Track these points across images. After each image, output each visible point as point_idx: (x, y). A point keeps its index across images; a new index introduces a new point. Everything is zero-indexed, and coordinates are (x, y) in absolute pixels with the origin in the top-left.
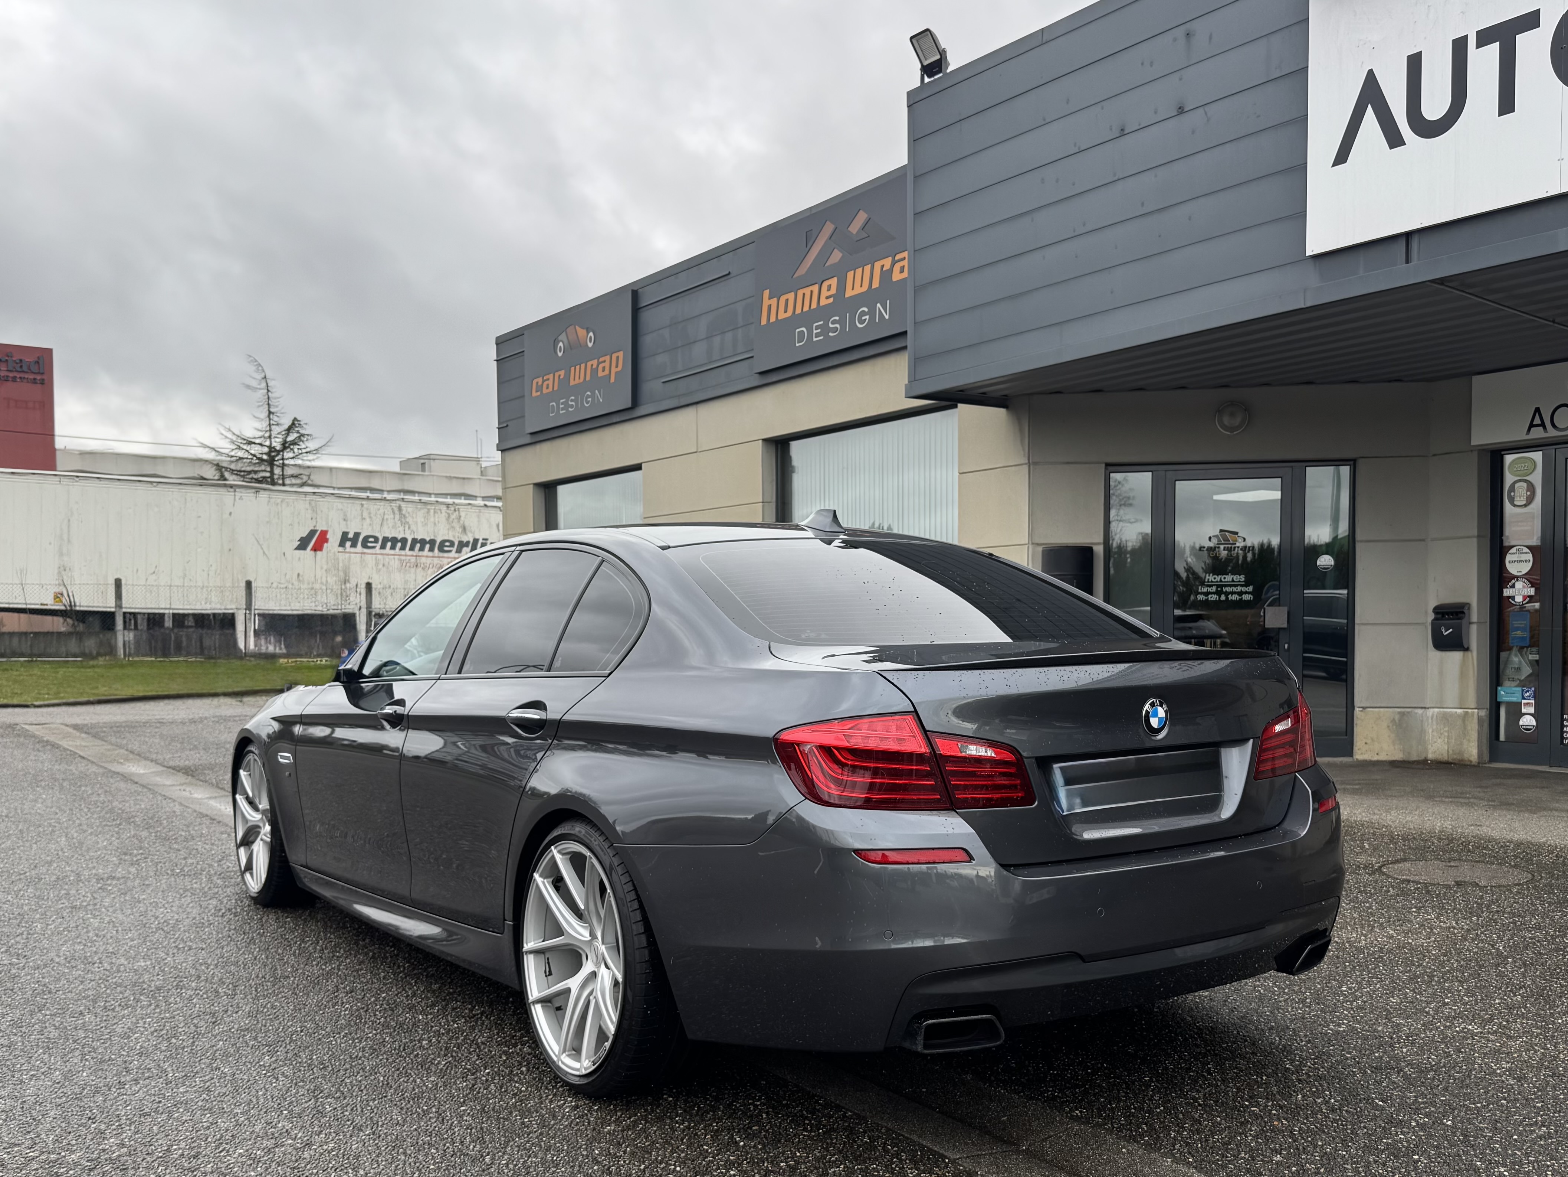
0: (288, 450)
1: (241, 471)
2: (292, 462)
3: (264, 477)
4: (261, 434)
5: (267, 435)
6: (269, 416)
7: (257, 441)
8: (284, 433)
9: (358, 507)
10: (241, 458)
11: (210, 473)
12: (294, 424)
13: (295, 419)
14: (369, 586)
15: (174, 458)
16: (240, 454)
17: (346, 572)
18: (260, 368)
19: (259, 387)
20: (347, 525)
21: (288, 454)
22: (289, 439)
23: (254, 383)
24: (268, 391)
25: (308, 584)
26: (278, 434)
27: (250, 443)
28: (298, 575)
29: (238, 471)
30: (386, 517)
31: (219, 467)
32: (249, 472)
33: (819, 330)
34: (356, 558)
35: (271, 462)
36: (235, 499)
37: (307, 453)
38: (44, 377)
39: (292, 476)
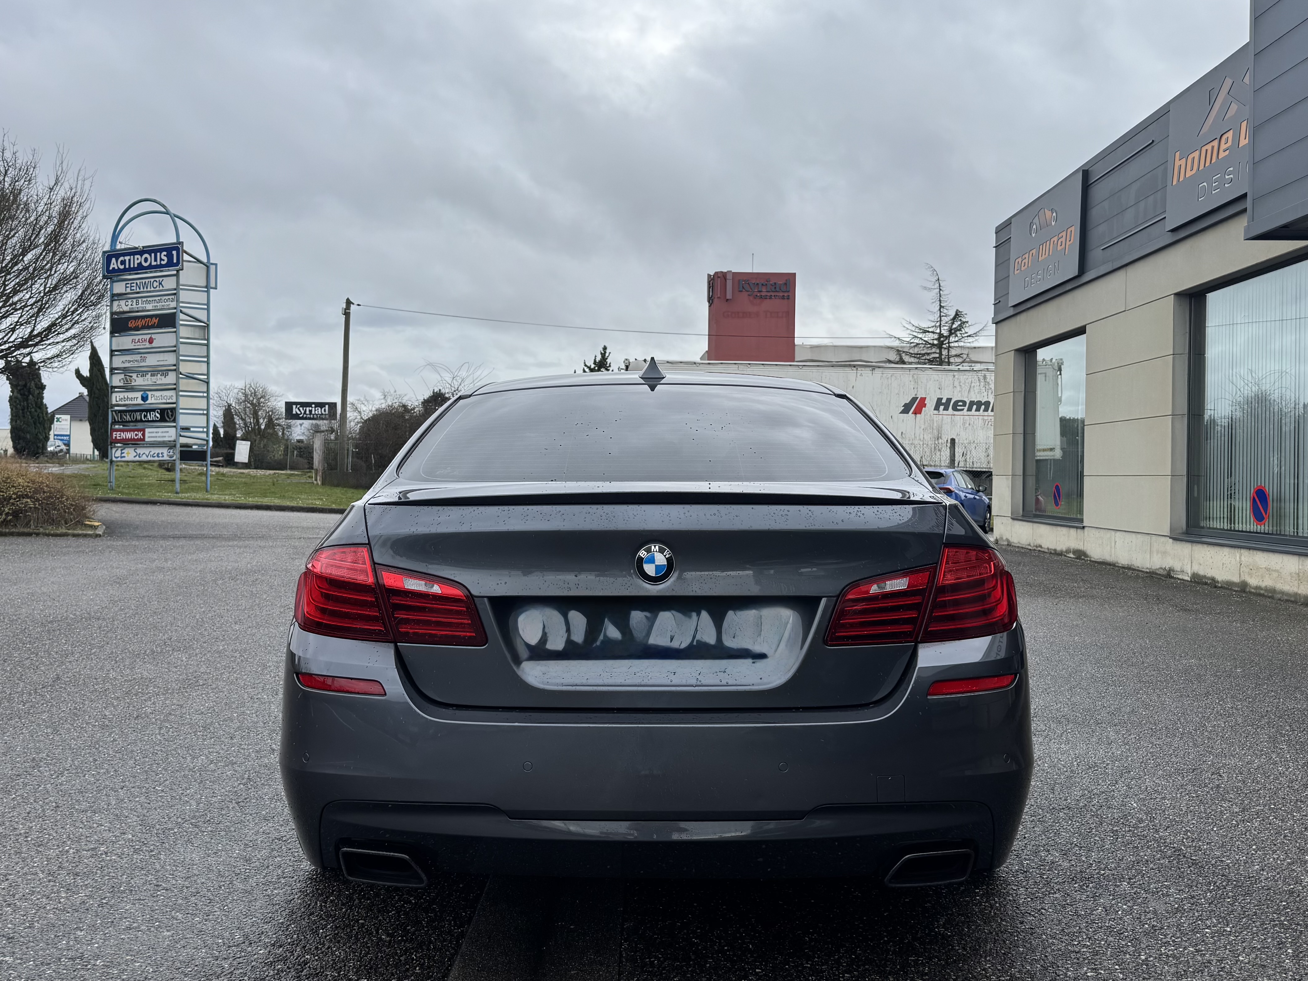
0: (953, 336)
1: (917, 354)
2: (956, 344)
3: (934, 358)
4: (933, 324)
5: (938, 324)
6: (940, 310)
7: (930, 330)
8: (950, 322)
9: (951, 378)
10: (918, 344)
11: (893, 356)
12: (958, 315)
13: (957, 310)
14: (953, 440)
15: (875, 347)
16: (917, 341)
17: (939, 431)
18: (935, 272)
19: (933, 287)
20: (941, 392)
21: (952, 339)
22: (954, 326)
23: (930, 285)
24: (940, 290)
25: (909, 440)
26: (946, 323)
27: (925, 332)
28: (902, 433)
29: (915, 354)
30: (973, 385)
31: (898, 352)
32: (924, 355)
33: (1217, 183)
34: (947, 419)
35: (940, 346)
36: (857, 376)
37: (967, 336)
38: (790, 294)
39: (956, 356)
